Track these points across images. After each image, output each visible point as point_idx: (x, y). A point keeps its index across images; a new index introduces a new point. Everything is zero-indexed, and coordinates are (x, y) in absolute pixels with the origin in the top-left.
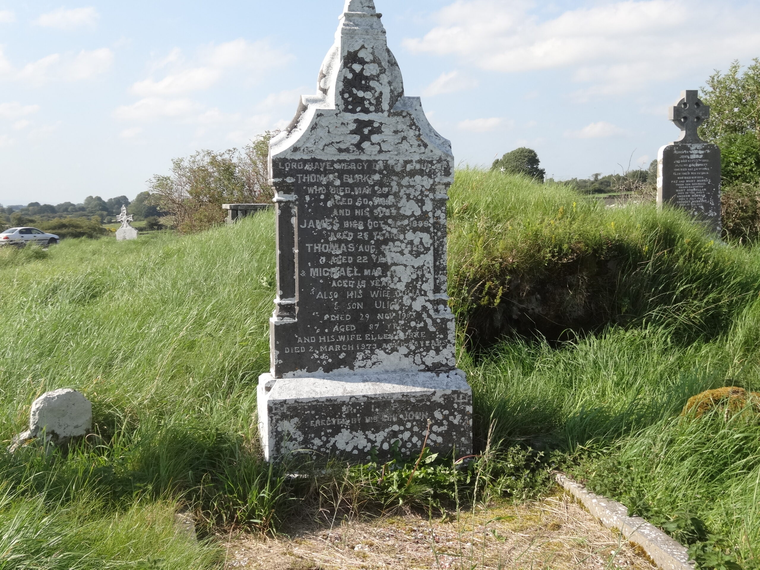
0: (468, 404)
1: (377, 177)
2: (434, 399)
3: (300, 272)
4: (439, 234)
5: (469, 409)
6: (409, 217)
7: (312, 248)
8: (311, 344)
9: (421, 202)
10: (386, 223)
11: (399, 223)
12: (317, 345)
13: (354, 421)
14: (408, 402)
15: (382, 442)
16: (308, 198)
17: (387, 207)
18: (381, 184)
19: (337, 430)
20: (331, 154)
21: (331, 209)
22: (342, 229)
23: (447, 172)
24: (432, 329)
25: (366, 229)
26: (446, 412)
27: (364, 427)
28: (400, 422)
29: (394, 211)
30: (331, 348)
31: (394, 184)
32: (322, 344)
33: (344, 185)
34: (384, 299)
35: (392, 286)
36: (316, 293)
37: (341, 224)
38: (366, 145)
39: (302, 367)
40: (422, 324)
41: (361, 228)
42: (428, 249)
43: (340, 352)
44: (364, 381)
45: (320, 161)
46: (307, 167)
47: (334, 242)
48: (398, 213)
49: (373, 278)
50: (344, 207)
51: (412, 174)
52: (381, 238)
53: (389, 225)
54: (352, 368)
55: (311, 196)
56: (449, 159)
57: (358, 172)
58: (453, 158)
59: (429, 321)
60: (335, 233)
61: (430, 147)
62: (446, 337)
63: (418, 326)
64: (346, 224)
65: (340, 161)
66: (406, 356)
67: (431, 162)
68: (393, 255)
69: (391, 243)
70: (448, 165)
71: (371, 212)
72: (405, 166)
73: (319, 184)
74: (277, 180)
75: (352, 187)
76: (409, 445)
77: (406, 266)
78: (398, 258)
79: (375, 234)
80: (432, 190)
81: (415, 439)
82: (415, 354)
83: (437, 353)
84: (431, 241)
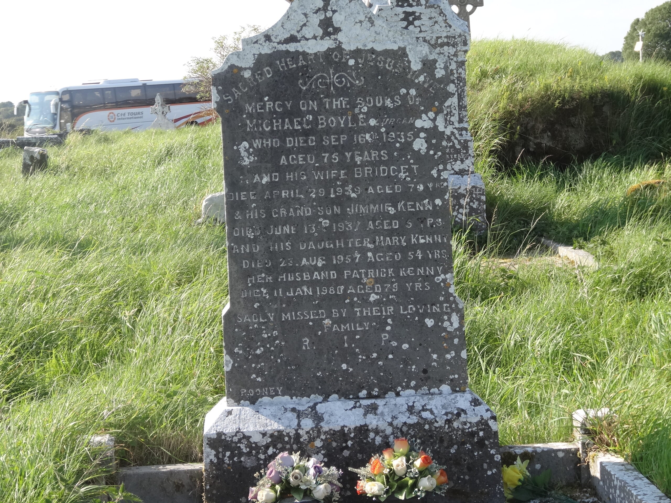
0: (483, 194)
2: (460, 191)
4: (461, 84)
5: (483, 198)
23: (465, 43)
24: (458, 147)
26: (468, 200)
38: (411, 27)
40: (451, 144)
51: (442, 45)
56: (467, 35)
59: (456, 142)
61: (453, 27)
62: (467, 152)
63: (449, 145)
67: (454, 37)
70: (466, 39)
72: (437, 41)
80: (455, 55)
83: (462, 163)
84: (456, 89)
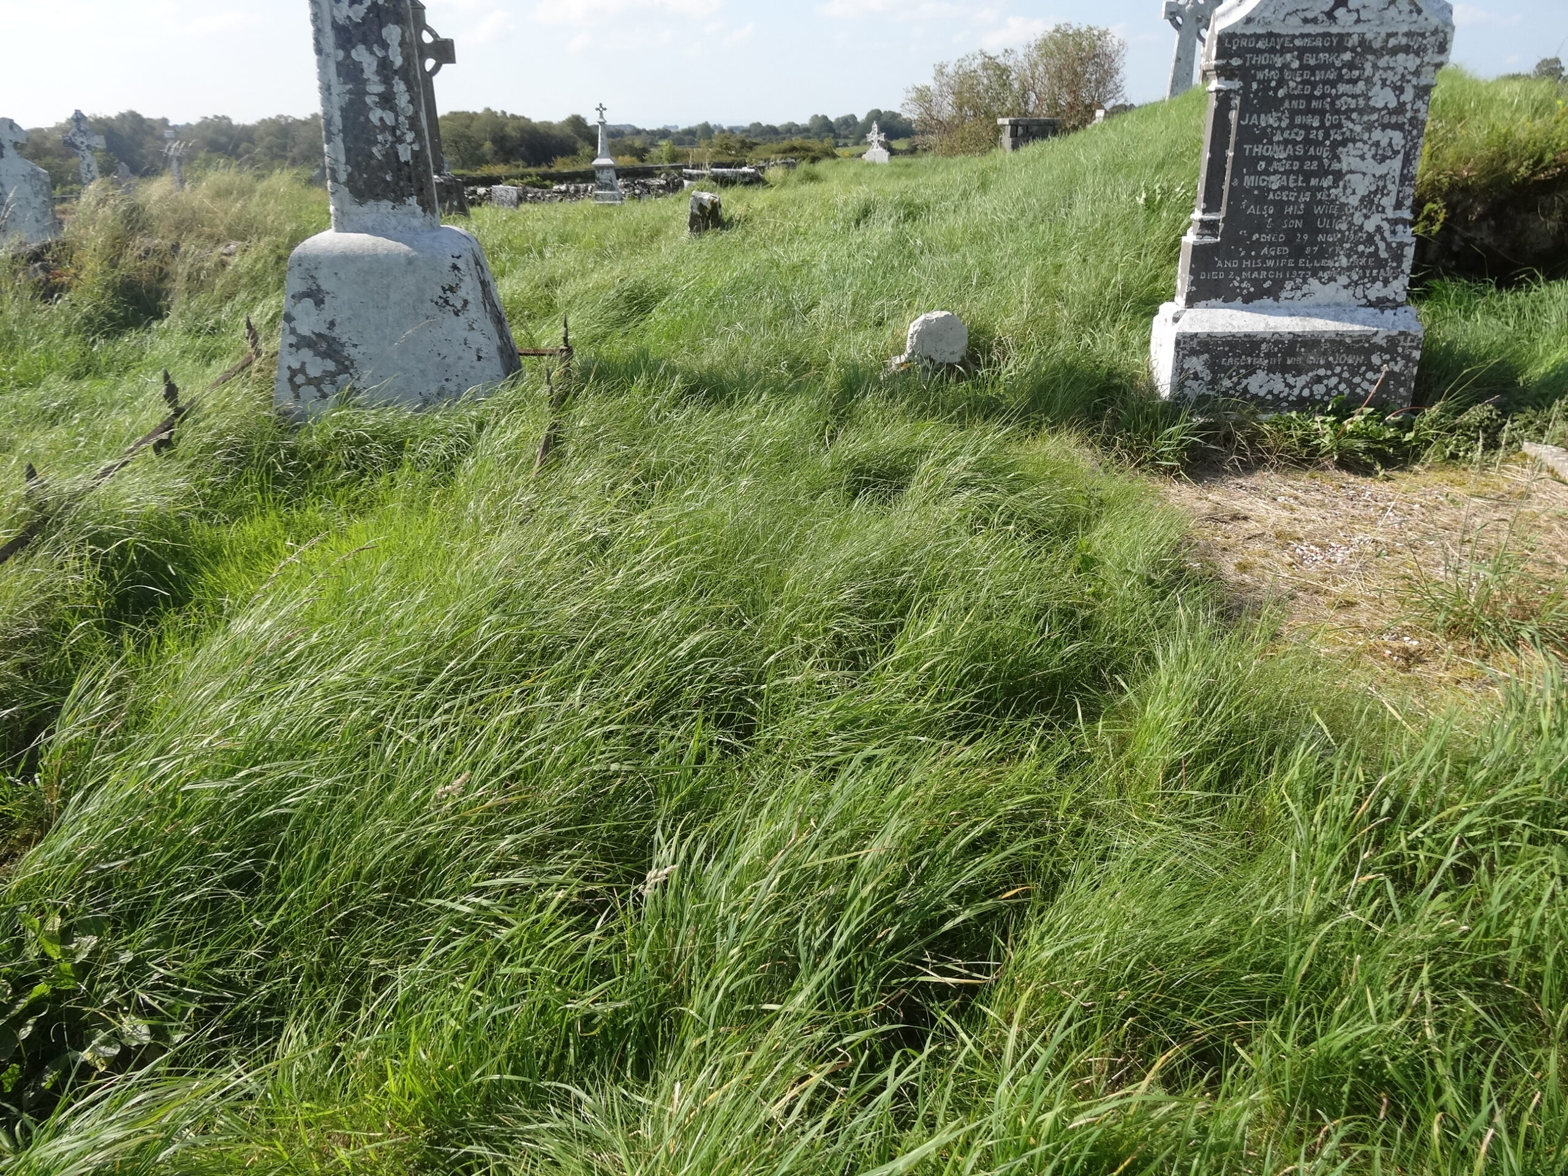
0: (1417, 348)
1: (1347, 56)
2: (1374, 340)
3: (1232, 180)
4: (1415, 132)
5: (1417, 355)
6: (1380, 110)
7: (1251, 150)
8: (1232, 269)
9: (1399, 90)
10: (1349, 118)
11: (1365, 118)
12: (1239, 271)
13: (1273, 361)
14: (1341, 343)
15: (1303, 388)
16: (1255, 86)
17: (1354, 96)
18: (1351, 66)
19: (1251, 370)
20: (1293, 26)
21: (1283, 99)
22: (1291, 126)
23: (1442, 48)
24: (1384, 255)
25: (1322, 125)
26: (1387, 357)
27: (1284, 369)
28: (1328, 366)
29: (1362, 102)
30: (1255, 275)
31: (1368, 66)
32: (1246, 269)
33: (1302, 67)
34: (1330, 217)
35: (1343, 200)
36: (1247, 207)
37: (1292, 119)
38: (1340, 13)
39: (1217, 297)
40: (1372, 249)
41: (1316, 124)
42: (1398, 152)
43: (1265, 280)
44: (1291, 315)
45: (1278, 35)
46: (1260, 45)
47: (1279, 143)
48: (1367, 105)
49: (1321, 189)
50: (1298, 97)
51: (1394, 52)
52: (1339, 138)
53: (1353, 121)
54: (1277, 299)
55: (1260, 82)
56: (1448, 30)
57: (1324, 49)
58: (1453, 28)
59: (1382, 245)
60: (1283, 130)
61: (1425, 14)
62: (1399, 266)
63: (1367, 250)
64: (1298, 120)
65: (1303, 36)
66: (1345, 287)
67: (1423, 35)
68: (1351, 159)
69: (1350, 145)
70: (1445, 38)
71: (1332, 104)
72: (1387, 41)
73: (1271, 67)
74: (1221, 62)
75: (1313, 70)
76: (1334, 393)
77: (1364, 174)
78: (1356, 164)
79: (1332, 132)
80: (1417, 73)
81: (1342, 387)
82: (1356, 284)
83: (1385, 286)
84: (1403, 142)
